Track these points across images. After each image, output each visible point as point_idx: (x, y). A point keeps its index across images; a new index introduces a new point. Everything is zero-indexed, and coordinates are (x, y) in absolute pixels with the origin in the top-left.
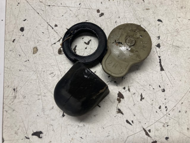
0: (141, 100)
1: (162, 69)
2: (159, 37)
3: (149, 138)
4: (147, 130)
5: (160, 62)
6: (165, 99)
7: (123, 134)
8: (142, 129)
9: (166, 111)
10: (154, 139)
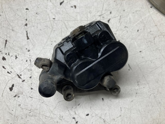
0: (16, 59)
1: (28, 38)
2: (26, 20)
3: (20, 79)
4: (19, 75)
5: (27, 35)
6: (30, 56)
7: (6, 80)
8: (17, 75)
9: (30, 62)
10: (23, 79)
